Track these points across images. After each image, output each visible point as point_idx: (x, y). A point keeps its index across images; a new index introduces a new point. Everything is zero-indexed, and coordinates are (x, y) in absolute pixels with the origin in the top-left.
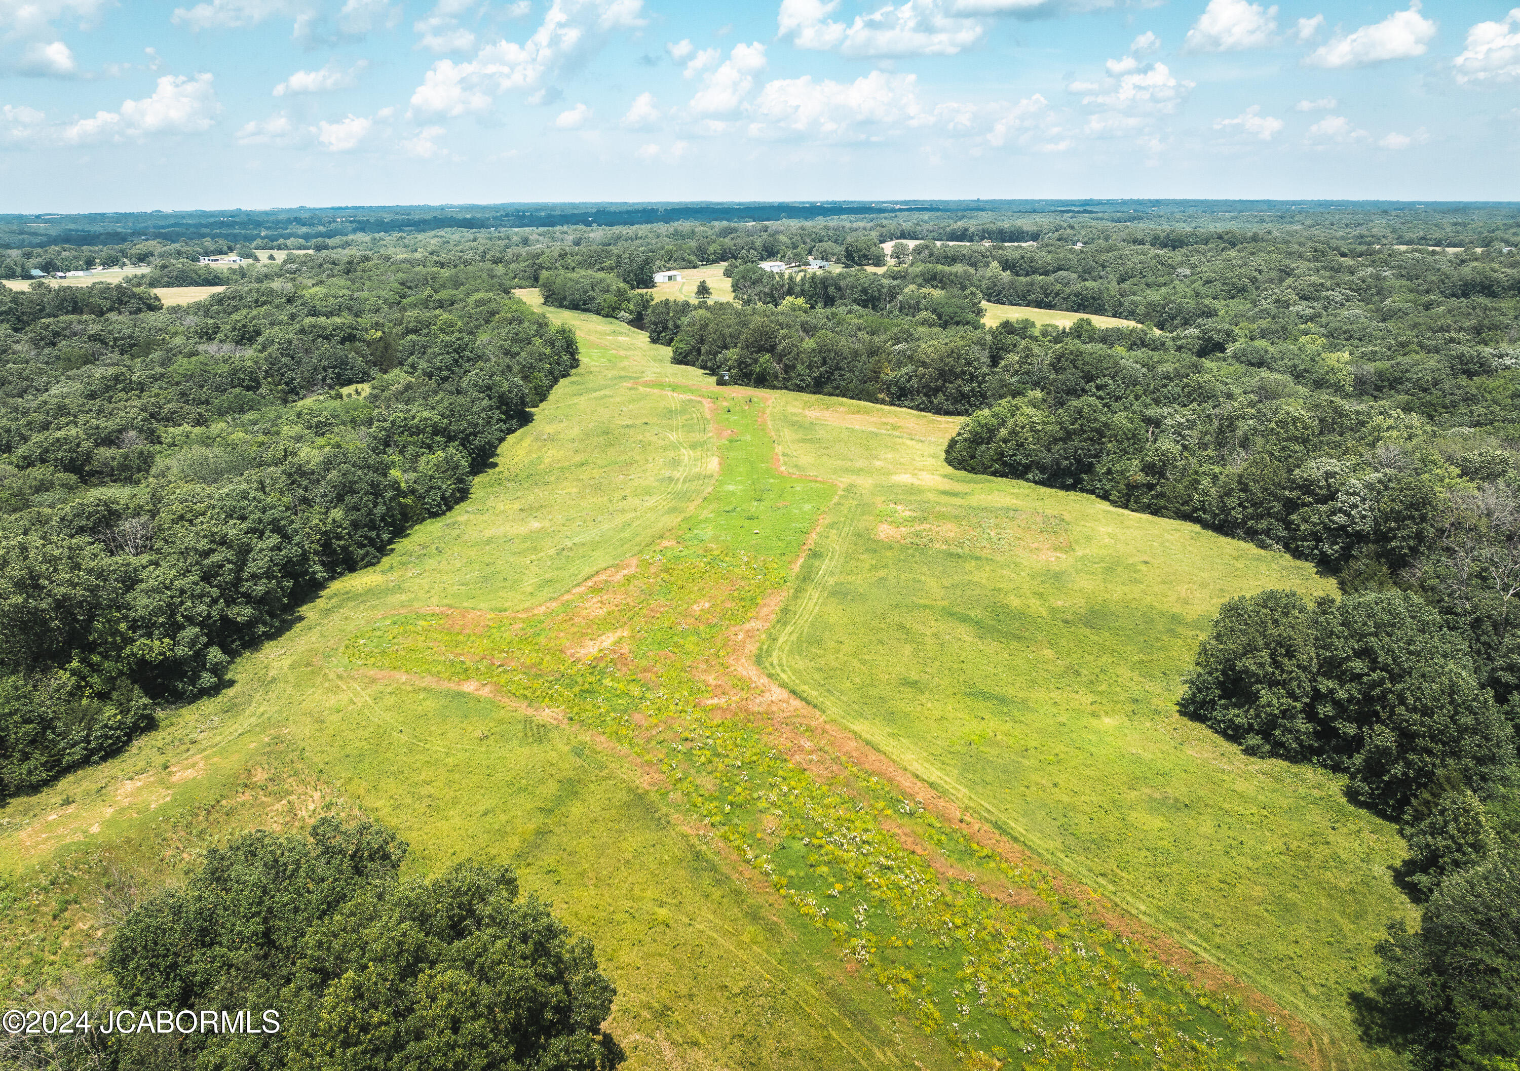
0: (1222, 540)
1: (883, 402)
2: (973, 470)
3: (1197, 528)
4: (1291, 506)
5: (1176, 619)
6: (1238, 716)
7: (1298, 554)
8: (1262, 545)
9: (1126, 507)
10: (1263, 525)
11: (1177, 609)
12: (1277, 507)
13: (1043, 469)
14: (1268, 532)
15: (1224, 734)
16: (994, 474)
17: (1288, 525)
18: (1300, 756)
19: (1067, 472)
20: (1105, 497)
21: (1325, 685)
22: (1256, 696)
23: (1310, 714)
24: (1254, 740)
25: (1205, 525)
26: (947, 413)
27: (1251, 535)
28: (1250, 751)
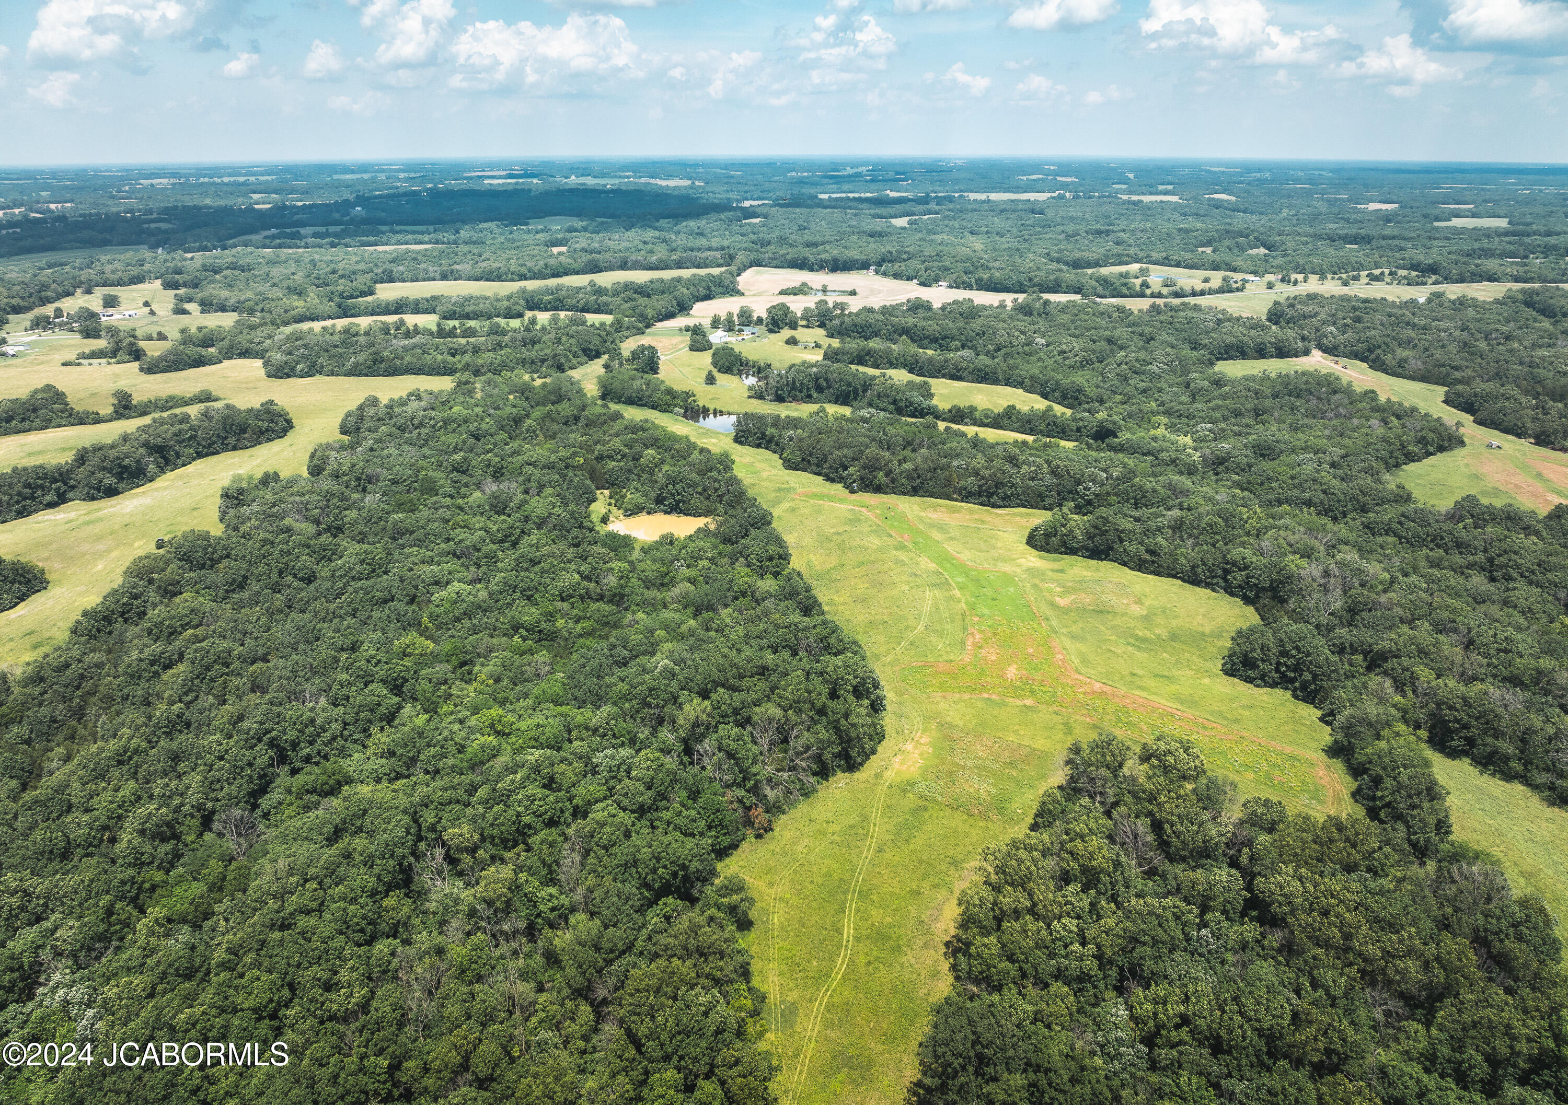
0: (1197, 589)
1: (956, 500)
2: (1049, 551)
3: (1179, 582)
4: (1226, 572)
5: (1202, 633)
6: (1251, 673)
7: (1232, 594)
8: (1214, 590)
9: (1139, 570)
10: (1215, 581)
11: (1200, 629)
12: (1220, 572)
13: (1087, 549)
14: (1217, 584)
15: (1245, 681)
16: (1061, 553)
17: (1226, 581)
18: (1274, 685)
19: (1102, 552)
20: (1124, 564)
21: (1282, 660)
22: (1258, 666)
23: (1277, 670)
24: (1259, 682)
25: (1184, 581)
26: (999, 507)
27: (1208, 585)
28: (1258, 686)
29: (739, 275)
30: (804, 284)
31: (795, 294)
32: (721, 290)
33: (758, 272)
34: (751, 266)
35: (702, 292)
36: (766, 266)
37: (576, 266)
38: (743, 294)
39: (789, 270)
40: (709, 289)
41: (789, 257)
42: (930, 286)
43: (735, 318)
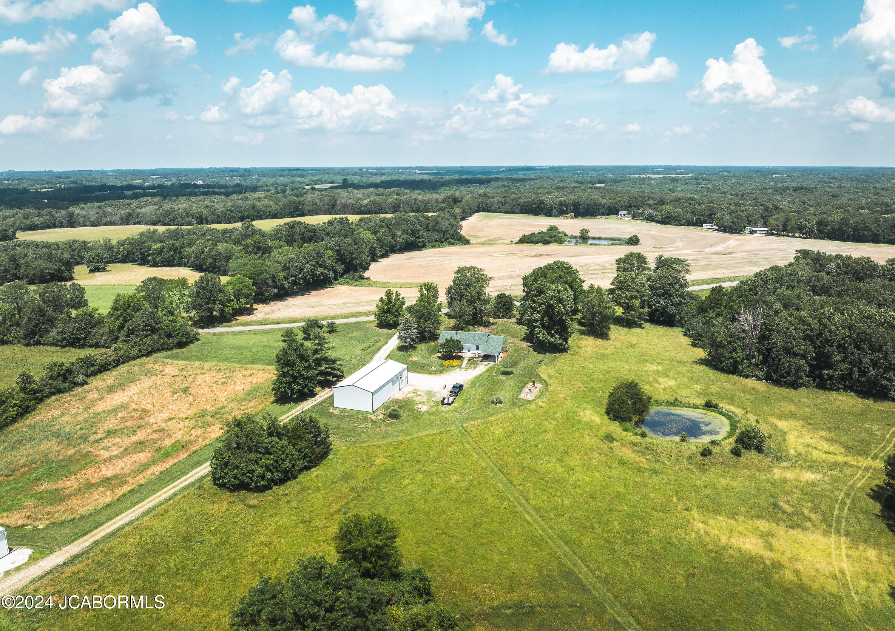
29: (463, 219)
30: (553, 228)
31: (546, 242)
32: (435, 235)
33: (486, 217)
34: (478, 211)
35: (401, 237)
36: (495, 211)
37: (274, 207)
38: (467, 242)
39: (521, 215)
40: (414, 233)
41: (521, 201)
42: (739, 233)
43: (443, 298)
